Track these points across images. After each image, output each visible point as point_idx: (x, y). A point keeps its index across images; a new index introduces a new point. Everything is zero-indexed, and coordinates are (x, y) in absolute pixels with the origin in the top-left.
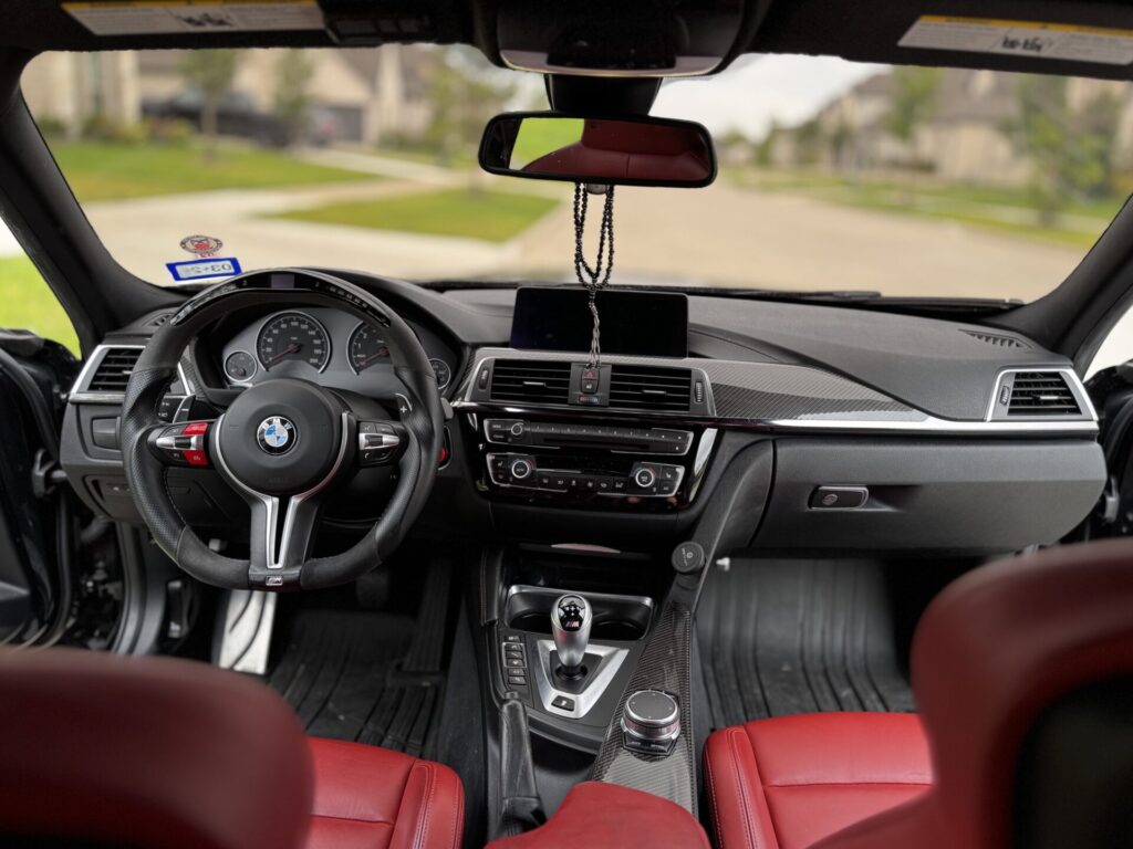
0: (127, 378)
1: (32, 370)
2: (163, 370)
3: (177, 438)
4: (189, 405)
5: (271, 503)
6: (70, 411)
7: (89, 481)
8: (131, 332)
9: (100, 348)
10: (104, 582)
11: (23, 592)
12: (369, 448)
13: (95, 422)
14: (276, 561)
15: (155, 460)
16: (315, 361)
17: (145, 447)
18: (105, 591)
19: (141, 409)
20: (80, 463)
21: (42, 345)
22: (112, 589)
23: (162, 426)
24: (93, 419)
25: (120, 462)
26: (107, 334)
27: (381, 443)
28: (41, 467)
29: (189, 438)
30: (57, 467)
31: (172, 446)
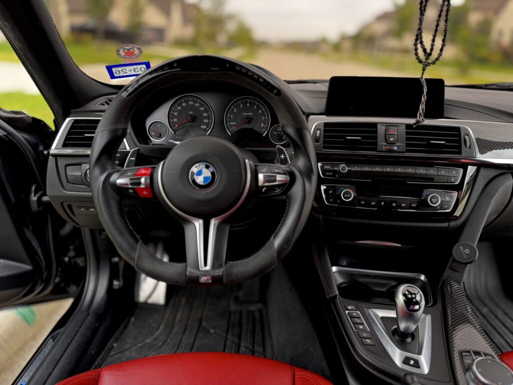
0: (91, 139)
1: (26, 136)
2: (117, 130)
3: (131, 179)
4: (135, 155)
5: (198, 224)
6: (51, 160)
7: (65, 205)
8: (88, 109)
9: (68, 120)
10: (73, 257)
11: (28, 267)
12: (267, 184)
13: (68, 168)
14: (205, 265)
15: (116, 195)
16: (204, 127)
17: (108, 187)
18: (75, 262)
19: (104, 158)
20: (60, 194)
21: (31, 121)
22: (80, 261)
23: (118, 171)
24: (67, 165)
25: (90, 194)
26: (72, 111)
27: (275, 181)
28: (35, 195)
29: (140, 179)
30: (45, 194)
31: (127, 184)
